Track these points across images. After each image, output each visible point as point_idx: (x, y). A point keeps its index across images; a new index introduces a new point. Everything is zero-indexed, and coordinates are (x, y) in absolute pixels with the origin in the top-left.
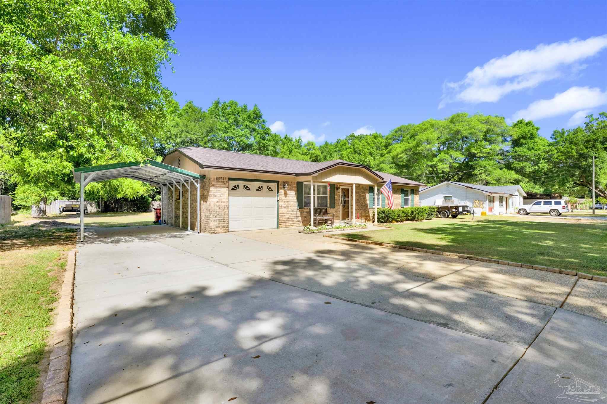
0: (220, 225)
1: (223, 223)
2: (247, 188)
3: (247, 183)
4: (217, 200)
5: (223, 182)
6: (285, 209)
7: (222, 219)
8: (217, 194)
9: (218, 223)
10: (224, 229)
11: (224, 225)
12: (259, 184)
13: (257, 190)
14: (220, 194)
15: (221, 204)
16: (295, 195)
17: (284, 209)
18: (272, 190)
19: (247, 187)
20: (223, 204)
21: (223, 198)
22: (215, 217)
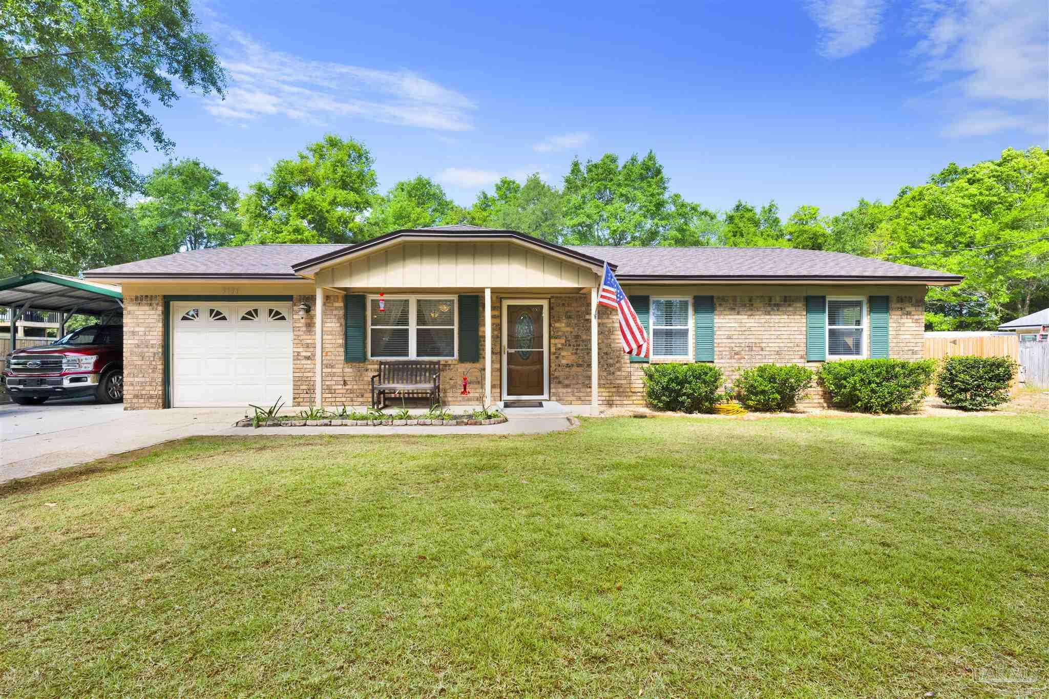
0: (144, 392)
1: (151, 388)
2: (218, 316)
3: (217, 306)
4: (136, 342)
5: (151, 305)
6: (309, 362)
7: (148, 380)
8: (137, 329)
9: (139, 388)
10: (153, 401)
11: (152, 392)
12: (251, 306)
13: (244, 318)
14: (143, 329)
15: (146, 350)
16: (338, 329)
17: (304, 362)
18: (283, 318)
19: (218, 313)
20: (151, 350)
21: (149, 337)
22: (134, 377)
